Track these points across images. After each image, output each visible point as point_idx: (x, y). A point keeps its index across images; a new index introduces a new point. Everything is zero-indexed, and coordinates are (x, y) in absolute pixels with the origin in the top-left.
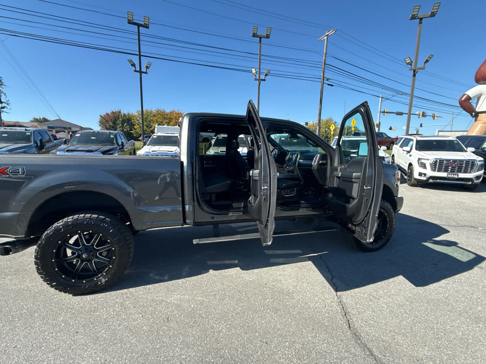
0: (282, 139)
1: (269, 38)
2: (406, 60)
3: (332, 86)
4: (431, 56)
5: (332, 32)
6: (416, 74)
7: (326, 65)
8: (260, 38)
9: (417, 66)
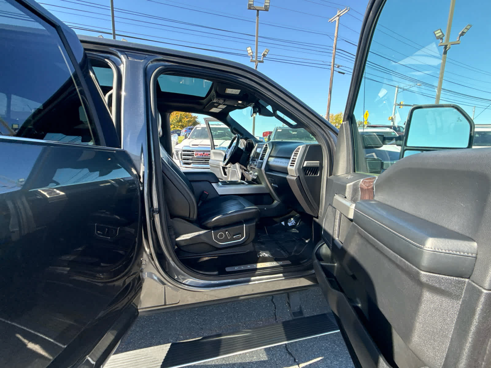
0: (278, 130)
1: (268, 11)
2: (436, 33)
3: (344, 73)
4: (468, 27)
5: (344, 11)
6: (448, 51)
7: (337, 50)
8: (258, 10)
9: (449, 40)
